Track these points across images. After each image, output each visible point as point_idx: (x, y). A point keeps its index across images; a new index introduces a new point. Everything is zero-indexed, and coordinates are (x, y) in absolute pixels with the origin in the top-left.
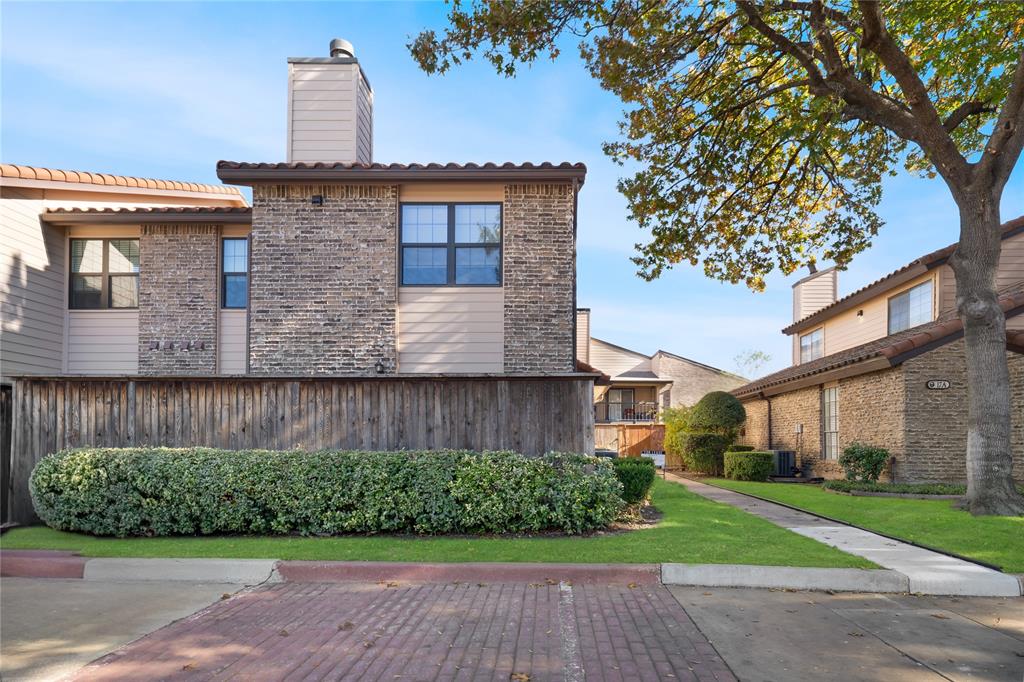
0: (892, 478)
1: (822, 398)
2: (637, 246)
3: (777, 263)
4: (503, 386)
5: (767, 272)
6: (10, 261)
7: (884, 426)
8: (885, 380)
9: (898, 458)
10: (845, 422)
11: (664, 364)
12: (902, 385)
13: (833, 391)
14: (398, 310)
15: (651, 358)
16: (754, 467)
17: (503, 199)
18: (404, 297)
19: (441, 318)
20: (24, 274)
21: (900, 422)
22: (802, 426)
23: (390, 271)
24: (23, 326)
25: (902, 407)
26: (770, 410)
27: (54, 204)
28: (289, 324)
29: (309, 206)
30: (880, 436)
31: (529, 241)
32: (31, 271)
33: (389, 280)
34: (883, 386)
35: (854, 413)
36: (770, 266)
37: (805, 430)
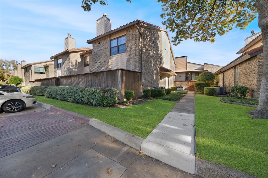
0: (252, 97)
1: (235, 71)
2: (172, 38)
3: (217, 33)
4: (105, 73)
5: (214, 36)
6: (75, 61)
7: (251, 79)
8: (252, 62)
9: (254, 90)
10: (240, 78)
11: (206, 66)
12: (257, 63)
13: (238, 68)
14: (110, 61)
15: (203, 65)
16: (209, 91)
17: (125, 34)
18: (111, 58)
19: (116, 61)
20: (77, 63)
21: (256, 77)
22: (230, 80)
23: (108, 53)
24: (77, 70)
25: (256, 71)
26: (224, 76)
27: (81, 53)
28: (97, 65)
29: (99, 44)
30: (250, 82)
31: (130, 41)
32: (78, 62)
33: (108, 55)
34: (251, 65)
35: (243, 75)
36: (215, 34)
37: (231, 81)
